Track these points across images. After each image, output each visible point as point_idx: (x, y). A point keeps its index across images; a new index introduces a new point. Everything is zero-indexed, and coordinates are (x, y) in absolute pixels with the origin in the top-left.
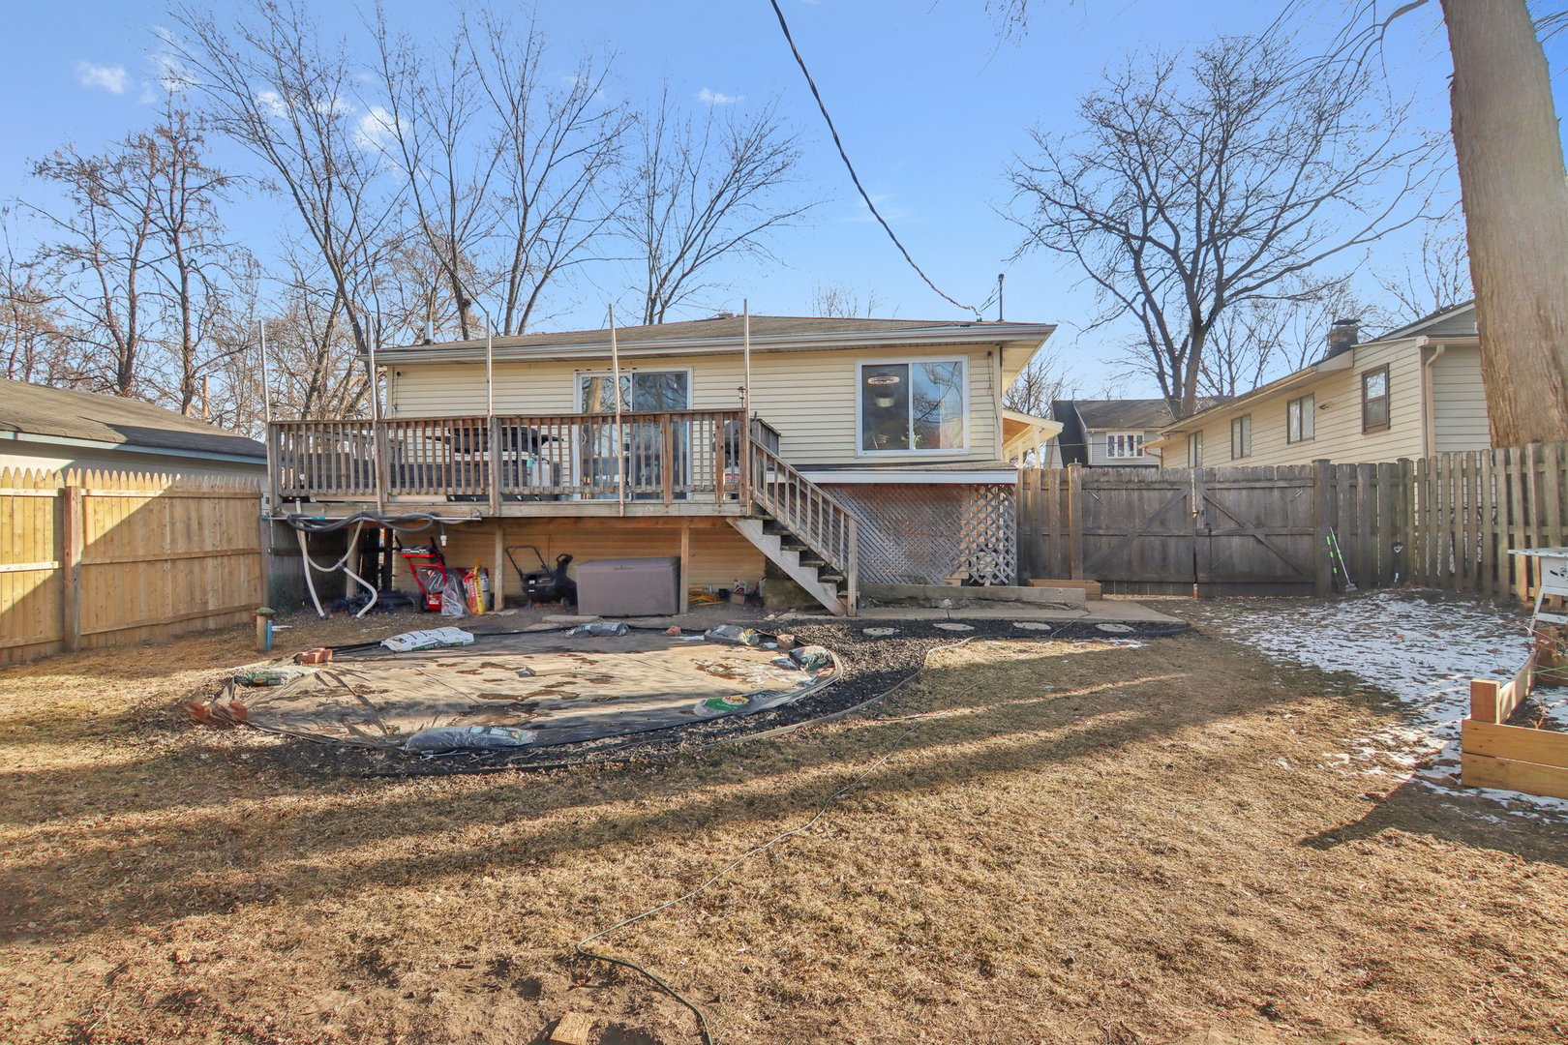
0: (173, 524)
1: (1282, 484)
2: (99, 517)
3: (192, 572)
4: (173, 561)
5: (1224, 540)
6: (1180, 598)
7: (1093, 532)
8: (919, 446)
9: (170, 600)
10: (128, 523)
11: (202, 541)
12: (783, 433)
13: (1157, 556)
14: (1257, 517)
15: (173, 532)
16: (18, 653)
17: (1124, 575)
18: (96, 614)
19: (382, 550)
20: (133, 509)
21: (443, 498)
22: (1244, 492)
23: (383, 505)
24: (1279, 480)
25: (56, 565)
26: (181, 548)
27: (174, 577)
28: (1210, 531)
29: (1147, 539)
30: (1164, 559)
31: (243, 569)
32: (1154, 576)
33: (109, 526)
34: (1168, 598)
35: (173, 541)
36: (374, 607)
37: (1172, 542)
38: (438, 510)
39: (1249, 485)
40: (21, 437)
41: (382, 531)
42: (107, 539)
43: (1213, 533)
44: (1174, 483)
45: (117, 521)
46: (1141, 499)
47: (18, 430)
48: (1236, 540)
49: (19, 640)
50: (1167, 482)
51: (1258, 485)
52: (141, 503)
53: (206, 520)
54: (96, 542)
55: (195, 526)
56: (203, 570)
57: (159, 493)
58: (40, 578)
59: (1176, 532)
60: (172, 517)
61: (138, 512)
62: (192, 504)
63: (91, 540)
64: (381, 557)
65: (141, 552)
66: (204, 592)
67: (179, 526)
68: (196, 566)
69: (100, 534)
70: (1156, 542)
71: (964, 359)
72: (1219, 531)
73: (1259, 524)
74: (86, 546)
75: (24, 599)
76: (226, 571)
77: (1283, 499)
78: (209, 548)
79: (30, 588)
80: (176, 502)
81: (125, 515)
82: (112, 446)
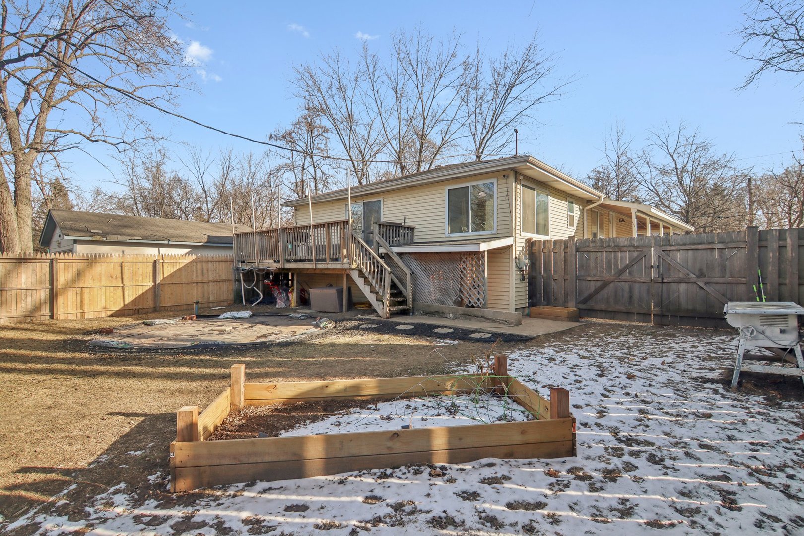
0: (197, 271)
1: (720, 246)
2: (169, 269)
3: (204, 287)
4: (197, 283)
5: (674, 286)
6: (641, 324)
7: (584, 279)
8: (474, 230)
9: (195, 296)
10: (180, 270)
11: (208, 276)
12: (416, 227)
13: (626, 295)
14: (700, 270)
15: (196, 274)
16: (140, 311)
17: (603, 307)
18: (167, 299)
19: (290, 280)
20: (181, 265)
21: (273, 261)
22: (690, 252)
23: (258, 264)
24: (718, 243)
25: (153, 284)
26: (200, 279)
27: (197, 289)
28: (663, 279)
29: (619, 284)
30: (631, 297)
31: (224, 286)
32: (623, 308)
33: (172, 272)
34: (634, 323)
35: (197, 276)
36: (260, 302)
37: (637, 286)
38: (270, 265)
39: (693, 247)
40: (170, 243)
41: (290, 274)
42: (172, 276)
43: (665, 281)
44: (638, 247)
45: (175, 270)
46: (616, 258)
47: (169, 241)
48: (683, 287)
49: (141, 307)
50: (634, 246)
51: (700, 247)
52: (184, 264)
53: (210, 269)
54: (168, 276)
55: (205, 271)
56: (209, 286)
57: (190, 260)
58: (148, 288)
59: (638, 280)
60: (196, 268)
61: (183, 267)
62: (204, 264)
63: (165, 276)
64: (290, 282)
65: (184, 280)
66: (209, 294)
67: (199, 272)
68: (206, 286)
69: (169, 274)
70: (626, 286)
71: (495, 181)
72: (670, 280)
73: (701, 275)
74: (163, 278)
75: (143, 294)
76: (218, 287)
77: (721, 256)
78: (211, 279)
79: (144, 290)
80: (198, 263)
81: (178, 268)
82: (201, 244)
